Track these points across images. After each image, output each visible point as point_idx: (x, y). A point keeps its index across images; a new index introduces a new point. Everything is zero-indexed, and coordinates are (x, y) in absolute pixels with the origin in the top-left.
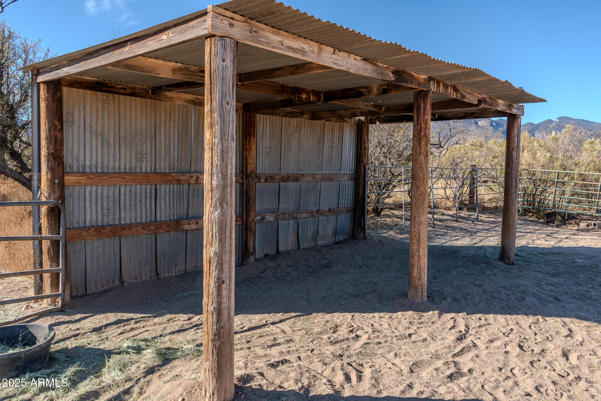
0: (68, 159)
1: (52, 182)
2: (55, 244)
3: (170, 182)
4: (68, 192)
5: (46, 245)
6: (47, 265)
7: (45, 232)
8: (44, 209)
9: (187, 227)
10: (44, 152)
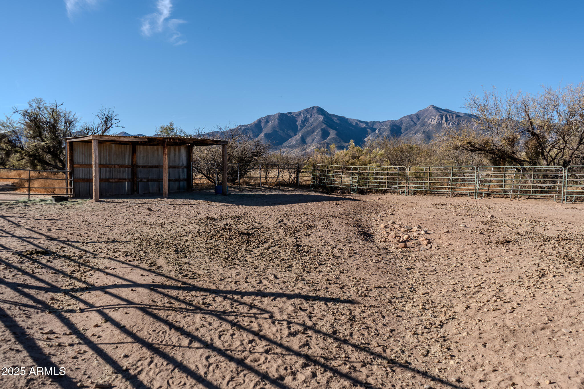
0: (75, 161)
1: (70, 166)
2: (71, 181)
3: (105, 167)
4: (75, 169)
5: (69, 182)
6: (69, 187)
7: (69, 179)
8: (68, 173)
9: (111, 181)
10: (68, 159)
